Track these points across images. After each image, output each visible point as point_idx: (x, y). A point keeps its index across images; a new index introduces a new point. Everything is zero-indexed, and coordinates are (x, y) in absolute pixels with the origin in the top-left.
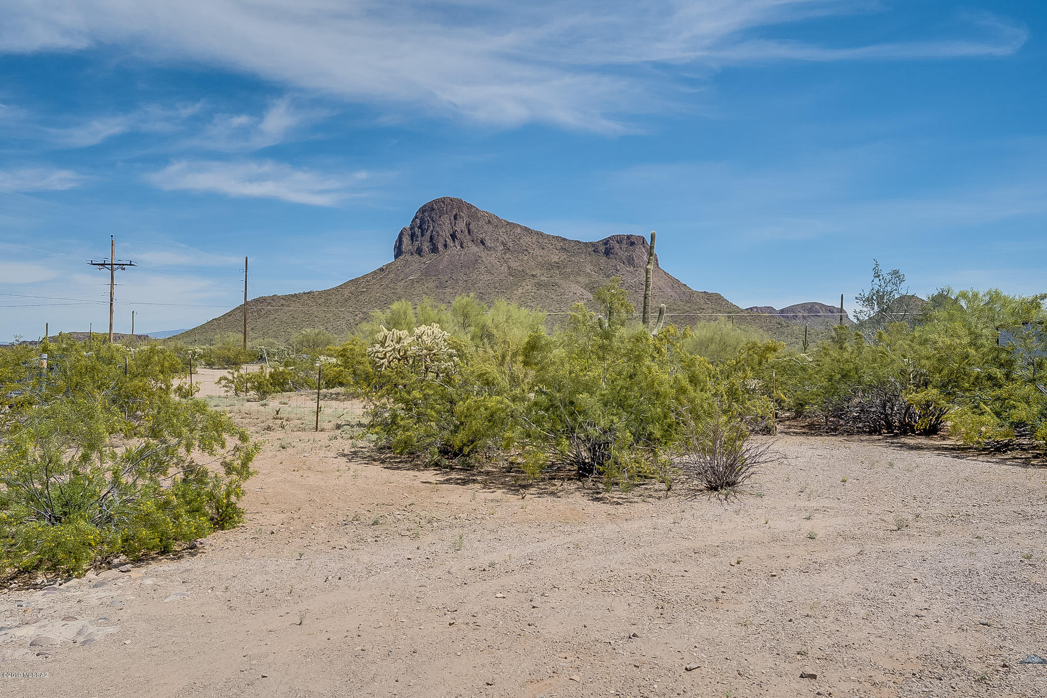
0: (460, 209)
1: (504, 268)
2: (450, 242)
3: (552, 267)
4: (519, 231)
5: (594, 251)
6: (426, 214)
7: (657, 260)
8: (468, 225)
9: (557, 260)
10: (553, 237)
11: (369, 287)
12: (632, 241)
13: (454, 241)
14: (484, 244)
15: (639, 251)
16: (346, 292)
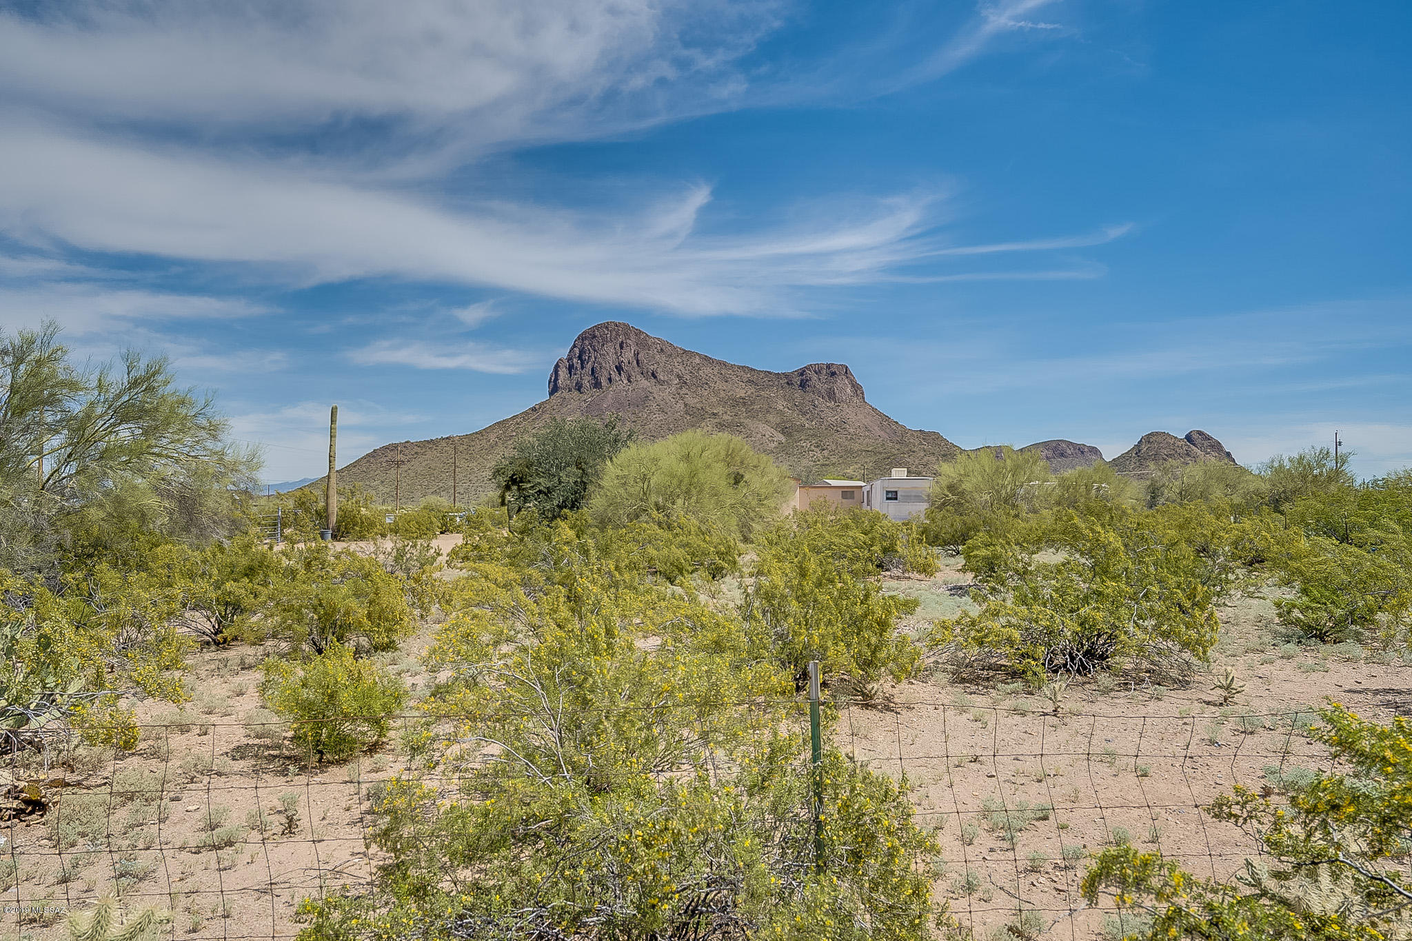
0: (627, 336)
1: (681, 406)
2: (615, 375)
3: (737, 403)
4: (697, 360)
5: (788, 383)
6: (587, 342)
7: (863, 393)
8: (637, 354)
9: (743, 395)
10: (739, 367)
11: (518, 430)
12: (832, 372)
13: (620, 374)
14: (655, 377)
15: (841, 383)
16: (493, 437)
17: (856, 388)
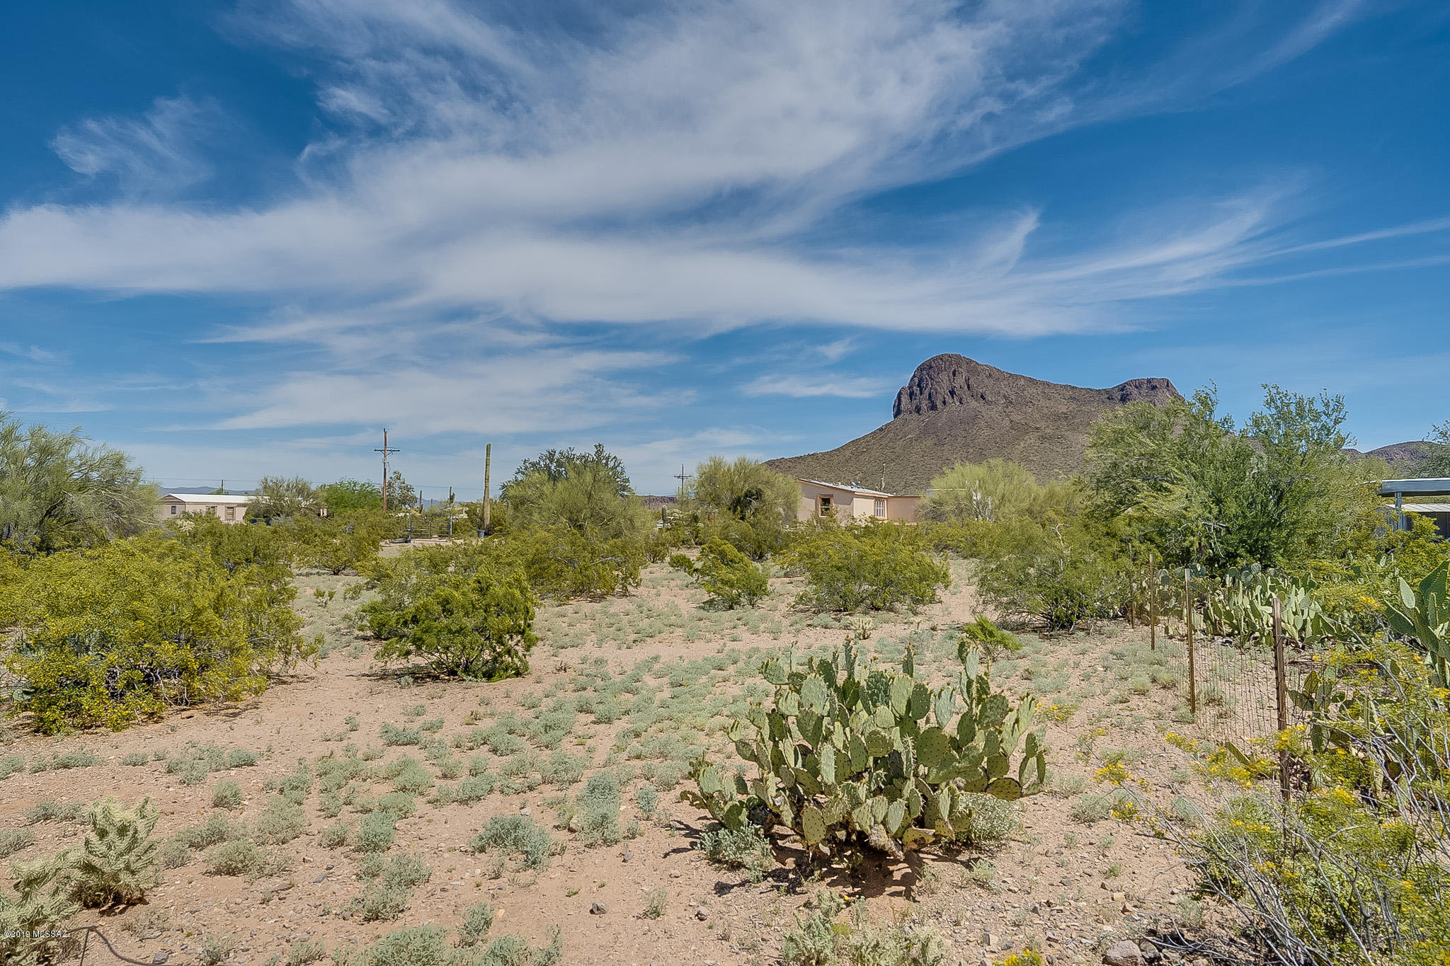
0: (959, 364)
1: (1006, 422)
2: (949, 399)
3: (1058, 417)
4: (1022, 382)
5: (1108, 398)
6: (924, 372)
8: (967, 380)
9: (1065, 411)
10: (1062, 386)
11: (869, 447)
12: (1152, 386)
13: (953, 397)
14: (984, 399)
15: (1162, 396)
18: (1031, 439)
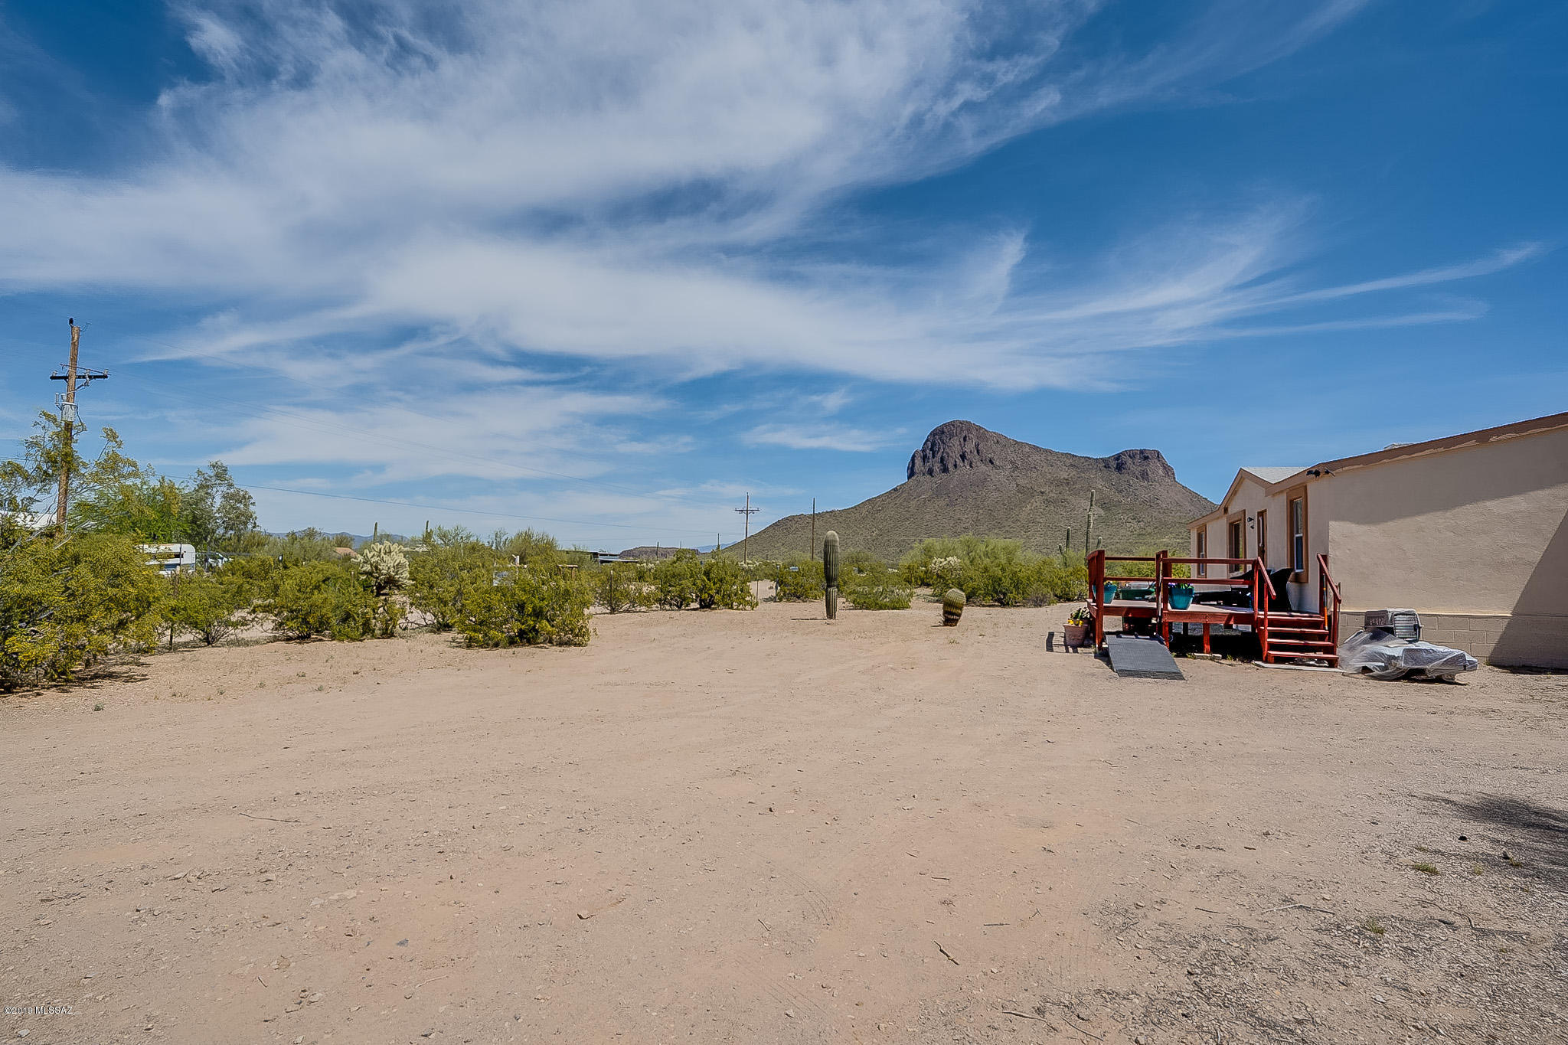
0: (968, 430)
1: (1013, 485)
2: (959, 462)
3: (1061, 483)
4: (1027, 449)
5: (1105, 467)
6: (937, 437)
7: (1173, 474)
8: (977, 446)
9: (1067, 477)
10: (1062, 454)
11: (884, 506)
12: (1145, 456)
13: (963, 461)
14: (992, 463)
15: (1154, 466)
16: (864, 511)
17: (1168, 470)
18: (1037, 502)
